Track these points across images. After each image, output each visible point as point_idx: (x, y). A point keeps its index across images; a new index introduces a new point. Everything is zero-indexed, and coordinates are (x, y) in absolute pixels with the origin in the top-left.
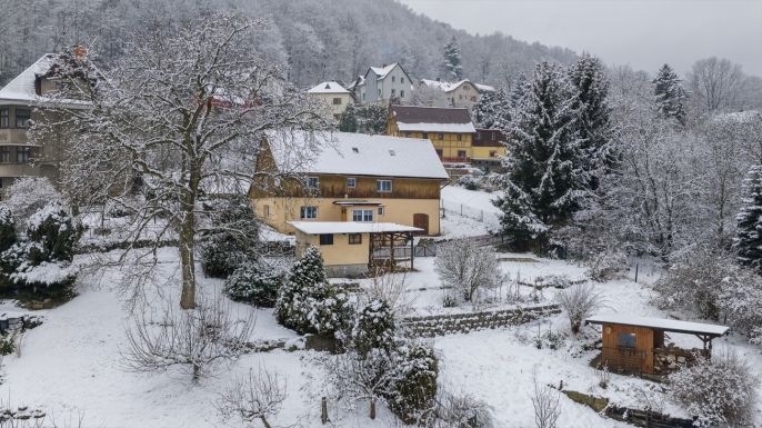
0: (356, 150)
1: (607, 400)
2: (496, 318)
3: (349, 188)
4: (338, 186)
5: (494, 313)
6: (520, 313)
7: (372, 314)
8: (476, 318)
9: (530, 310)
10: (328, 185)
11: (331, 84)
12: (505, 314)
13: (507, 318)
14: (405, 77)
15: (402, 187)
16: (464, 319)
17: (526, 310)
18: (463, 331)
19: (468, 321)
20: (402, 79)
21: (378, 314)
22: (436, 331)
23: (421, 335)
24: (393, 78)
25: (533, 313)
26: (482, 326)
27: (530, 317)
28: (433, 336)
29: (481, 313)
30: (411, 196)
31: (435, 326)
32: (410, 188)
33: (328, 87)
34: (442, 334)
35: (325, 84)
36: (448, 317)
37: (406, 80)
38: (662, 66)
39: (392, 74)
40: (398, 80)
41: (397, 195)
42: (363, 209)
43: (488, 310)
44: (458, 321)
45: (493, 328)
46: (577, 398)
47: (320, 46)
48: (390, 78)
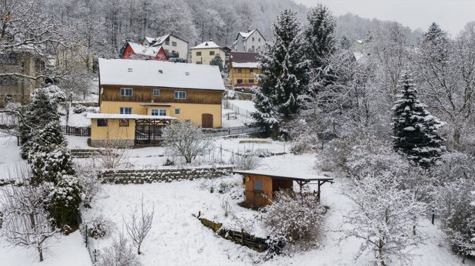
0: (161, 72)
1: (221, 224)
2: (194, 173)
3: (154, 96)
4: (146, 94)
5: (193, 170)
6: (215, 170)
7: (53, 160)
8: (179, 172)
9: (222, 169)
10: (139, 94)
11: (209, 43)
12: (202, 171)
13: (204, 173)
14: (261, 37)
15: (193, 96)
16: (169, 173)
17: (219, 168)
18: (167, 181)
19: (172, 175)
20: (259, 39)
21: (57, 160)
22: (146, 180)
23: (133, 182)
24: (253, 39)
25: (224, 171)
26: (182, 178)
27: (222, 173)
28: (142, 183)
29: (183, 170)
30: (200, 102)
31: (145, 176)
32: (200, 97)
33: (207, 45)
34: (149, 182)
35: (205, 43)
36: (156, 171)
37: (262, 39)
38: (432, 24)
39: (253, 36)
40: (256, 40)
41: (190, 101)
42: (159, 109)
43: (189, 168)
44: (163, 174)
45: (191, 180)
46: (206, 223)
47: (222, 23)
48: (251, 39)
